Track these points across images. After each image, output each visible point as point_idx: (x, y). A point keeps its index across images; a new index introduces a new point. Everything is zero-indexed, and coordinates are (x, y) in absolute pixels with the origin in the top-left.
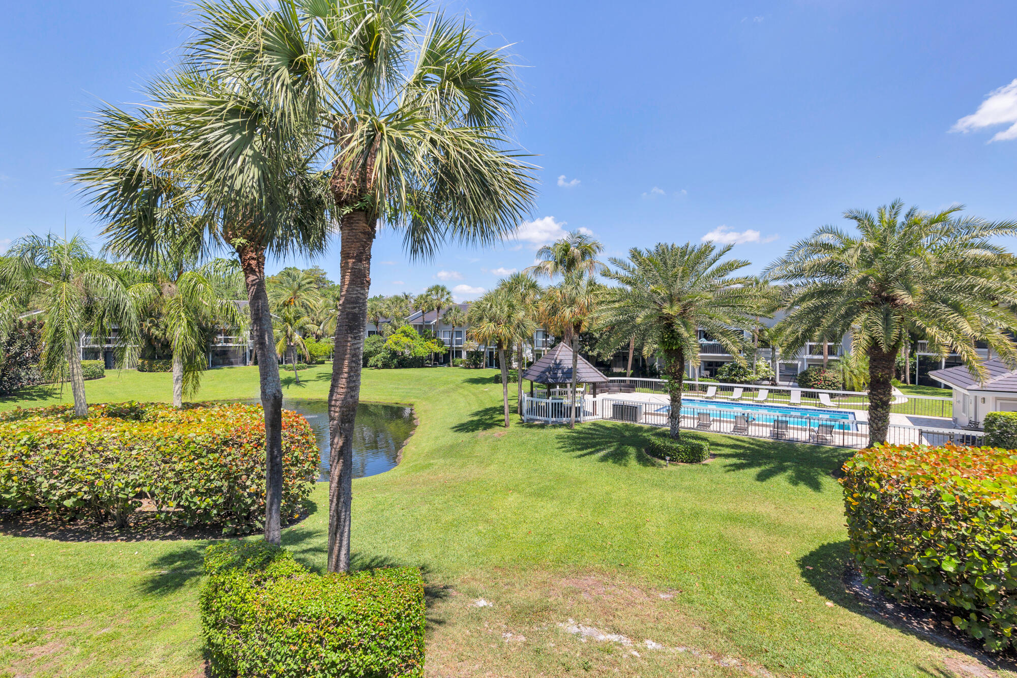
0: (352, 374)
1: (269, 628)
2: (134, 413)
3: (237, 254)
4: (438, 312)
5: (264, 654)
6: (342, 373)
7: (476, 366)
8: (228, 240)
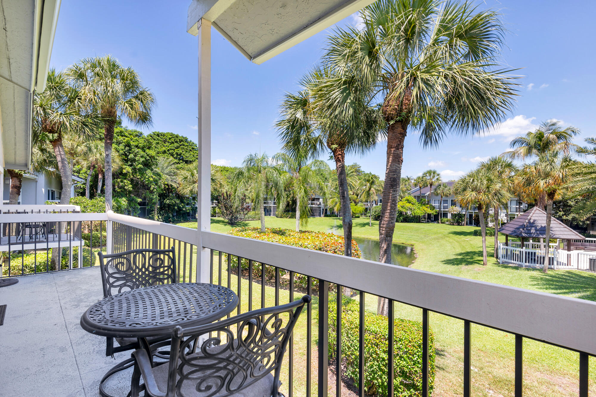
0: (392, 211)
1: (352, 332)
2: (281, 233)
3: (332, 153)
4: (431, 187)
5: (349, 345)
6: (387, 210)
7: (459, 224)
8: (329, 146)
